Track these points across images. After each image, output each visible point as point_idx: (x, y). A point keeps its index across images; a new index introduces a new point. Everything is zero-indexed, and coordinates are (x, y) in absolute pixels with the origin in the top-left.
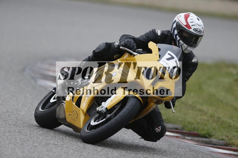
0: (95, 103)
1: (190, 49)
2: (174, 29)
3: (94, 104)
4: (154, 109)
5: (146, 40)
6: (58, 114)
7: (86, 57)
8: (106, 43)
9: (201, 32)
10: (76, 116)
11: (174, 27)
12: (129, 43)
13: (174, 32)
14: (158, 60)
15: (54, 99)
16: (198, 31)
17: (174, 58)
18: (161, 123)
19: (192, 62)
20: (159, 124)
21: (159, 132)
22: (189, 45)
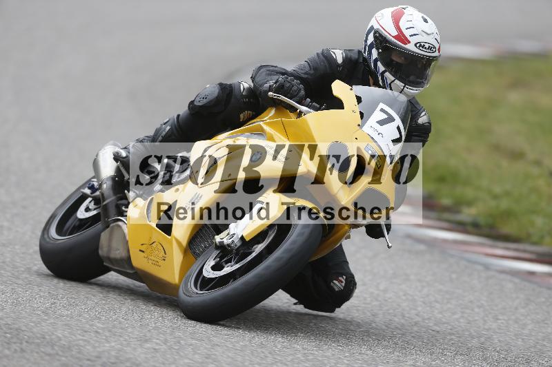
1: (411, 91)
2: (371, 47)
5: (311, 75)
6: (105, 249)
7: (171, 116)
8: (221, 84)
9: (434, 50)
10: (161, 256)
11: (369, 42)
12: (288, 84)
13: (370, 53)
14: (359, 125)
15: (87, 210)
16: (425, 48)
17: (393, 120)
18: (345, 269)
19: (417, 124)
20: (341, 271)
21: (341, 291)
22: (407, 82)
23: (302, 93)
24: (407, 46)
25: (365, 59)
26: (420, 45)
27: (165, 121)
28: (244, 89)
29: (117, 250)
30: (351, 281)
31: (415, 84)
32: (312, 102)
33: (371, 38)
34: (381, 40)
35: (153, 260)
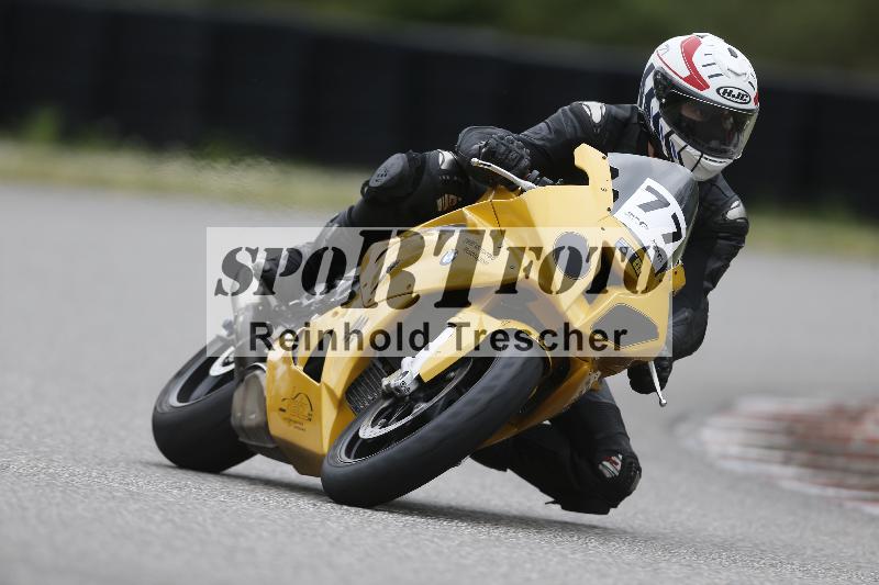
0: (374, 365)
1: (711, 162)
2: (650, 96)
3: (370, 369)
4: (592, 390)
5: (551, 141)
9: (747, 99)
10: (306, 413)
11: (647, 89)
12: (503, 148)
13: (648, 106)
15: (225, 363)
16: (734, 96)
17: (667, 204)
18: (620, 444)
19: (725, 219)
20: (615, 448)
21: (614, 478)
22: (706, 149)
23: (525, 162)
24: (705, 93)
25: (641, 116)
27: (334, 217)
28: (444, 161)
29: (252, 413)
30: (631, 463)
31: (719, 153)
32: (541, 176)
33: (649, 83)
34: (665, 84)
35: (295, 422)
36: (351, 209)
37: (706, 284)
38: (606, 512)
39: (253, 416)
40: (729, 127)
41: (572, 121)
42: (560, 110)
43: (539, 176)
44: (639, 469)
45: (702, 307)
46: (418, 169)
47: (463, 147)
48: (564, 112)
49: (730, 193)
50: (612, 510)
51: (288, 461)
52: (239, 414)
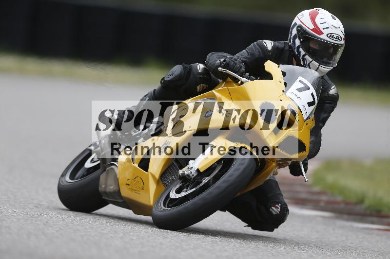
1: (324, 69)
2: (295, 38)
9: (340, 39)
10: (141, 186)
11: (293, 34)
12: (233, 63)
13: (294, 42)
14: (283, 91)
15: (92, 161)
17: (309, 89)
18: (279, 199)
19: (328, 94)
20: (277, 201)
21: (277, 215)
22: (321, 62)
23: (243, 69)
24: (321, 36)
25: (290, 47)
26: (331, 36)
27: (146, 94)
28: (200, 68)
29: (111, 186)
30: (285, 208)
31: (327, 64)
32: (250, 75)
33: (294, 32)
34: (302, 32)
35: (136, 190)
36: (155, 90)
37: (321, 124)
38: (272, 230)
39: (112, 187)
40: (332, 51)
41: (258, 50)
42: (252, 44)
43: (249, 75)
44: (288, 210)
45: (319, 135)
46: (188, 73)
47: (210, 62)
48: (254, 45)
49: (330, 82)
50: (275, 229)
51: (129, 208)
52: (103, 186)
